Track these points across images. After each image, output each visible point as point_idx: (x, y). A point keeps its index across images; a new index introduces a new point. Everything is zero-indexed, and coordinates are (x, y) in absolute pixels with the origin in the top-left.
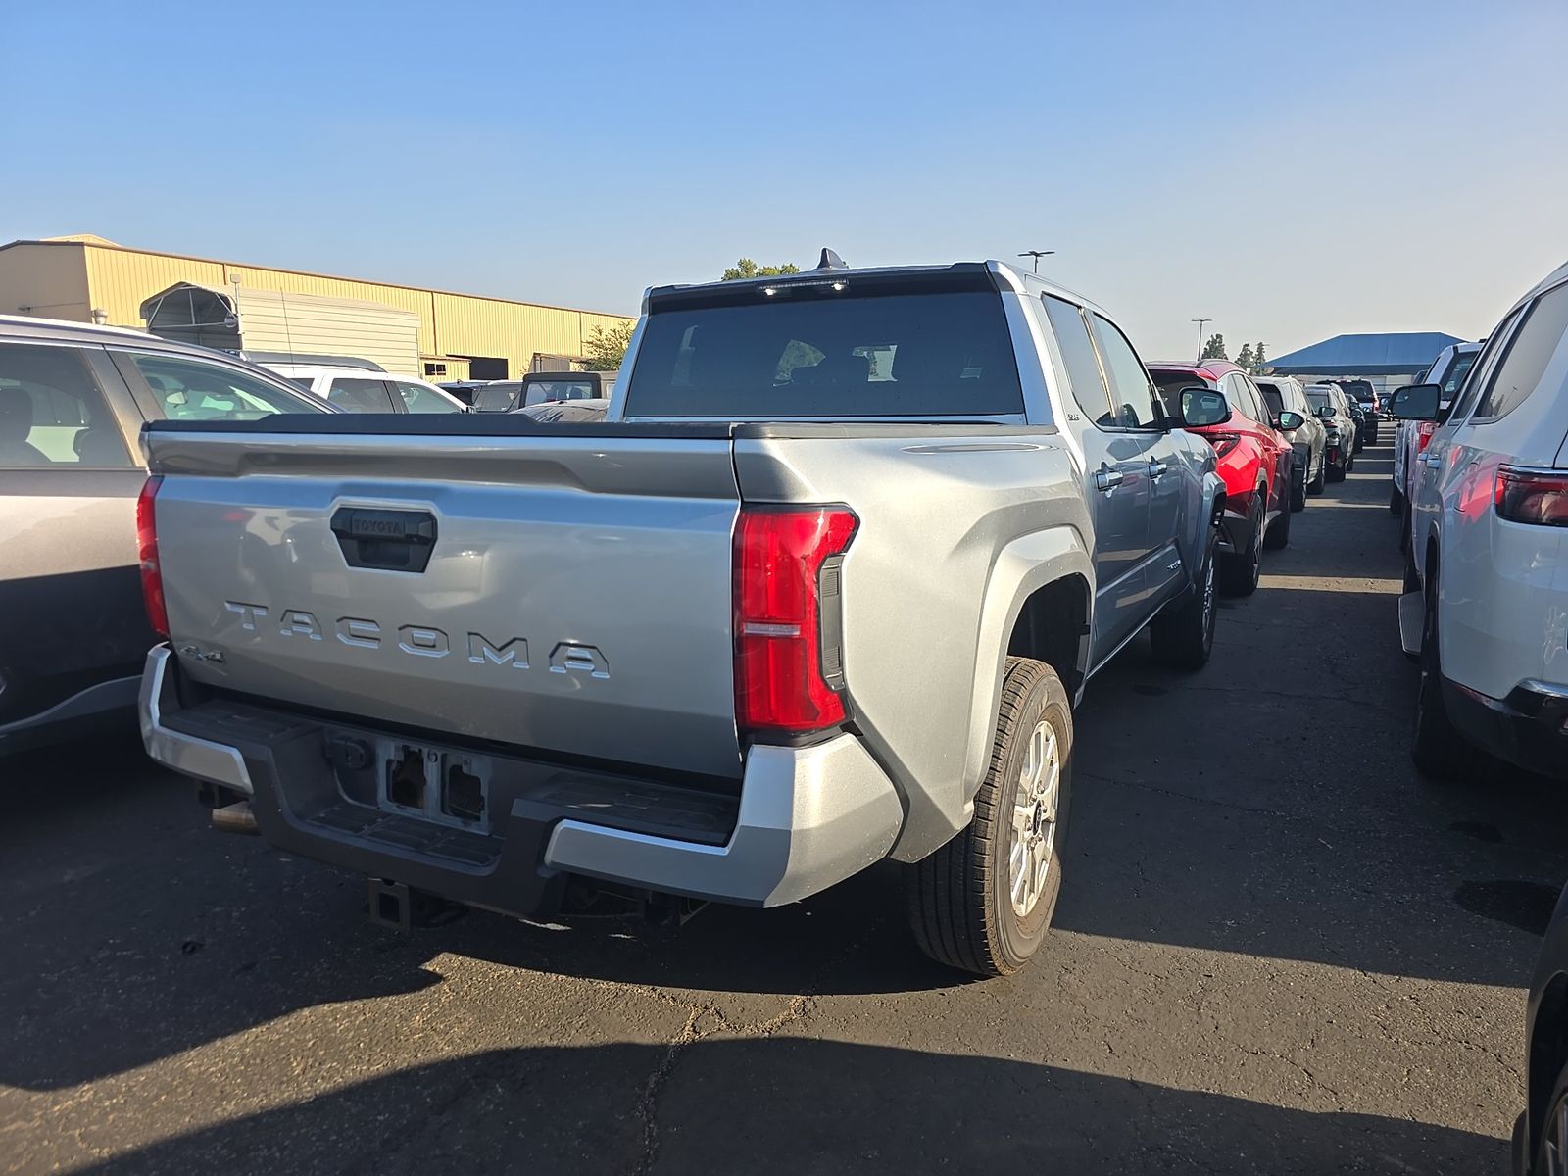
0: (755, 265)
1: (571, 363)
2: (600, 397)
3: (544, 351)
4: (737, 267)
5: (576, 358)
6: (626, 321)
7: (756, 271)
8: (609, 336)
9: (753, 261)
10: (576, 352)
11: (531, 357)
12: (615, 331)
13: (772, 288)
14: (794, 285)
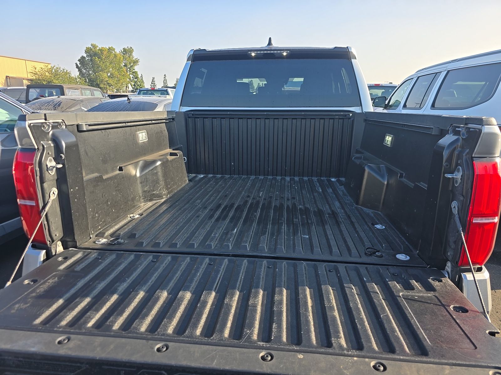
0: (97, 46)
1: (24, 80)
2: (64, 95)
3: (10, 75)
4: (91, 46)
5: (26, 78)
6: (47, 65)
7: (98, 48)
8: (40, 70)
9: (97, 44)
10: (25, 76)
11: (5, 78)
12: (42, 68)
13: (255, 53)
14: (265, 52)
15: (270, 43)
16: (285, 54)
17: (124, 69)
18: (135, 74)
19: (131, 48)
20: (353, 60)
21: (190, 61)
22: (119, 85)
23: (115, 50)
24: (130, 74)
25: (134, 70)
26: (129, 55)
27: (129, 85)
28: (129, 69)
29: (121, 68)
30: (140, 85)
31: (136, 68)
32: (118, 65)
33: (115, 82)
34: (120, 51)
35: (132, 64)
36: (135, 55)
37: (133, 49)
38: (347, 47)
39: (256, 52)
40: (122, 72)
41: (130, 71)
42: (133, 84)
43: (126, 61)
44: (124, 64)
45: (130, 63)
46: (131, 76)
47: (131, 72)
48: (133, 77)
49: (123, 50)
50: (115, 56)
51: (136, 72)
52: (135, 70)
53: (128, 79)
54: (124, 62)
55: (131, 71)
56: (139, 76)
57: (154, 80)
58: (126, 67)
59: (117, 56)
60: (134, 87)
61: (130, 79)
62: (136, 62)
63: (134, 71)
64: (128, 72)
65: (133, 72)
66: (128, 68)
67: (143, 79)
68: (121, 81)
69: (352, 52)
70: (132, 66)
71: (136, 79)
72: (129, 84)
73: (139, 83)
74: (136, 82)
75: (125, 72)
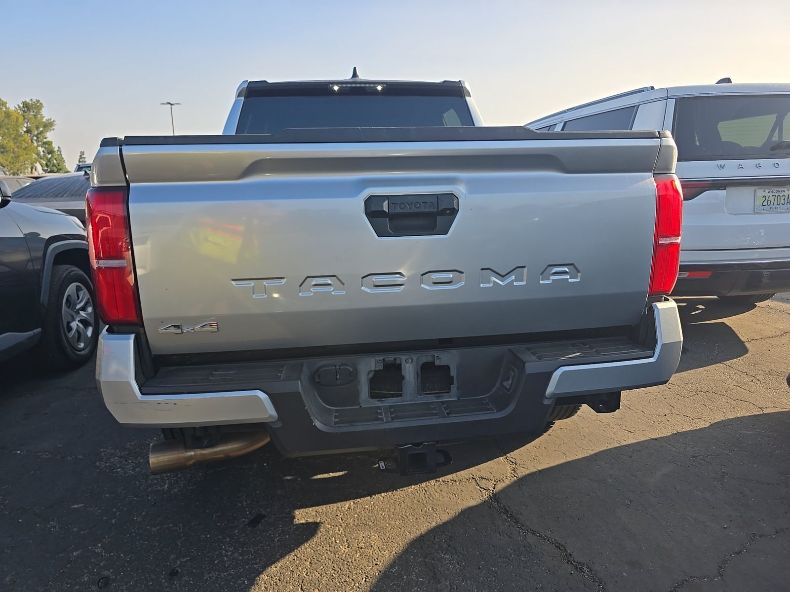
13: (338, 87)
14: (354, 85)
15: (355, 75)
16: (379, 88)
17: (27, 137)
18: (47, 146)
19: (38, 101)
20: (467, 98)
21: (242, 96)
22: (18, 165)
23: (7, 105)
24: (37, 146)
25: (45, 138)
26: (34, 113)
27: (38, 165)
28: (35, 138)
29: (21, 136)
30: (59, 165)
31: (50, 136)
32: (14, 131)
33: (10, 159)
34: (17, 107)
35: (41, 129)
36: (46, 114)
37: (41, 104)
38: (460, 81)
39: (340, 85)
40: (23, 142)
41: (37, 141)
42: (45, 163)
43: (28, 123)
44: (25, 129)
45: (37, 128)
46: (41, 149)
47: (40, 143)
48: (43, 152)
49: (21, 106)
50: (8, 115)
51: (49, 143)
52: (47, 140)
53: (34, 155)
54: (25, 125)
55: (39, 141)
56: (56, 149)
57: (83, 156)
58: (29, 135)
59: (11, 116)
60: (46, 168)
61: (38, 154)
62: (48, 125)
63: (45, 140)
64: (35, 142)
65: (44, 143)
66: (34, 136)
67: (61, 155)
68: (22, 158)
69: (465, 87)
70: (41, 133)
71: (49, 153)
72: (38, 163)
73: (55, 161)
74: (49, 160)
75: (28, 143)
